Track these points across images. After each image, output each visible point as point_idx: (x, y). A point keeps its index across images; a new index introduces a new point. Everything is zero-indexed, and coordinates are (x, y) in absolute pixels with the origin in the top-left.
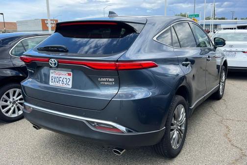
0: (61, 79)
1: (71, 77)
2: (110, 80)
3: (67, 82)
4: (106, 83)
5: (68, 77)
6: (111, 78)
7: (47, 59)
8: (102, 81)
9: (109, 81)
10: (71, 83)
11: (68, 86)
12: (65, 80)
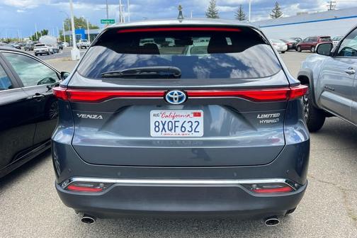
0: (179, 124)
1: (201, 119)
2: (275, 115)
3: (194, 127)
4: (268, 121)
5: (194, 119)
6: (277, 112)
7: (163, 92)
8: (261, 119)
9: (272, 118)
10: (201, 129)
11: (196, 134)
12: (187, 126)
